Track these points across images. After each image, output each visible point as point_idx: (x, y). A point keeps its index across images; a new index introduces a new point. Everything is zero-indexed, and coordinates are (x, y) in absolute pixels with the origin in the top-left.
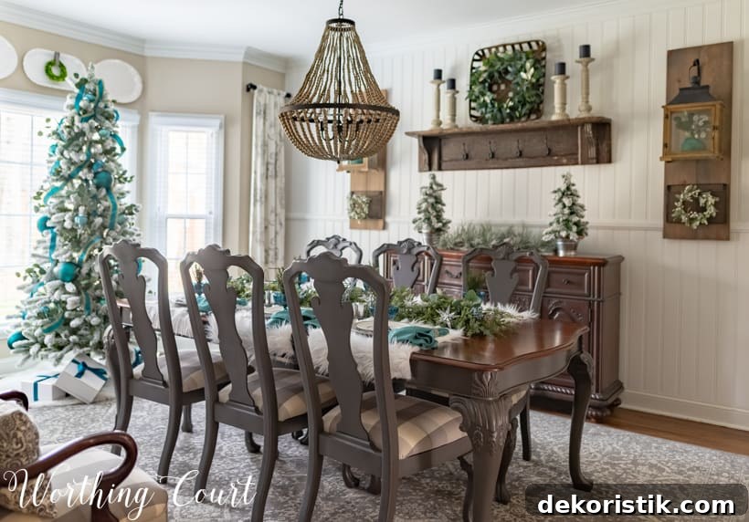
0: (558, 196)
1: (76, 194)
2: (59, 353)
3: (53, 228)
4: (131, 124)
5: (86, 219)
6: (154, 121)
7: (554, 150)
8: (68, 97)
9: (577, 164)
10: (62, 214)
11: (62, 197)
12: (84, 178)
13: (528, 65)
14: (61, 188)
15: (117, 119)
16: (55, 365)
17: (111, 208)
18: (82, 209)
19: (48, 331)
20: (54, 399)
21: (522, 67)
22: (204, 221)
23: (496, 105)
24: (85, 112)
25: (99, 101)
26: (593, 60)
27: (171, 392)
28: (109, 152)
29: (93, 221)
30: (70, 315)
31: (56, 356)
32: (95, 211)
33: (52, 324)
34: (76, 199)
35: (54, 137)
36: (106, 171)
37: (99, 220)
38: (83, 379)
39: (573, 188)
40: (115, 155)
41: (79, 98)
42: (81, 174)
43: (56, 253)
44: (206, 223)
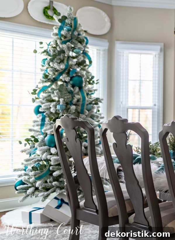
1: (58, 91)
2: (46, 193)
3: (44, 112)
4: (102, 48)
5: (64, 107)
6: (119, 47)
8: (54, 28)
10: (50, 103)
11: (49, 92)
12: (63, 80)
14: (49, 87)
15: (87, 43)
16: (43, 201)
17: (81, 100)
18: (61, 100)
19: (39, 178)
20: (41, 223)
22: (151, 110)
24: (65, 37)
25: (74, 31)
27: (100, 216)
28: (81, 64)
29: (69, 108)
30: (53, 168)
31: (43, 195)
32: (71, 101)
33: (41, 174)
34: (57, 93)
35: (45, 53)
36: (79, 76)
37: (73, 107)
38: (61, 210)
40: (85, 66)
41: (61, 29)
42: (61, 77)
43: (45, 128)
44: (153, 112)
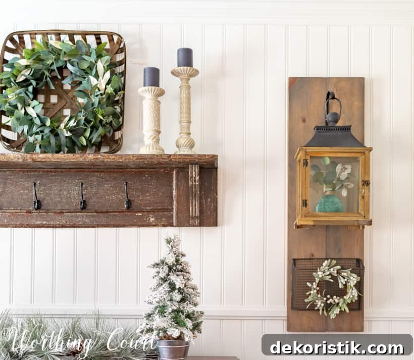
0: (163, 272)
7: (136, 203)
9: (172, 225)
13: (100, 66)
21: (90, 68)
23: (48, 123)
26: (197, 72)
39: (182, 259)
